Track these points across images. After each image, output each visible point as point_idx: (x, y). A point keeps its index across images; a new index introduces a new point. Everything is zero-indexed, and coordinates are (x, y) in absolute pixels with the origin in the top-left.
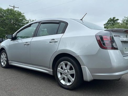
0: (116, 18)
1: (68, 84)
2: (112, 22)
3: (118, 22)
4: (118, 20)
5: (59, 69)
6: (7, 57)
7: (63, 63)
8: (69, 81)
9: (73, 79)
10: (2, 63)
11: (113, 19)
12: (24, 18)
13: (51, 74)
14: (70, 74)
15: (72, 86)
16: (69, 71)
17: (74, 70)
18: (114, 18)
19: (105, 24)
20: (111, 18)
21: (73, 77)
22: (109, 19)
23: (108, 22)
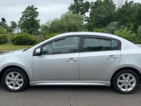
0: (35, 7)
2: (31, 11)
3: (37, 11)
4: (36, 8)
11: (31, 7)
13: (109, 85)
18: (33, 6)
19: (23, 13)
20: (29, 6)
22: (27, 7)
23: (26, 10)
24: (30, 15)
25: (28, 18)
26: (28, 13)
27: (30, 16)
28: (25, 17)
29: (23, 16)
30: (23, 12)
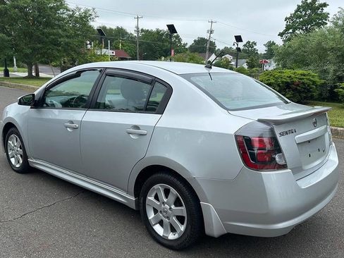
1: (171, 236)
2: (309, 12)
5: (151, 198)
6: (22, 147)
7: (159, 188)
8: (173, 230)
9: (182, 228)
10: (13, 160)
11: (310, 3)
12: (62, 4)
13: (133, 206)
14: (175, 216)
15: (179, 242)
16: (173, 207)
17: (183, 208)
19: (289, 19)
21: (182, 223)
22: (300, 4)
23: (296, 11)
24: (304, 23)
25: (298, 32)
26: (301, 19)
27: (305, 25)
28: (291, 31)
29: (288, 28)
30: (289, 16)
